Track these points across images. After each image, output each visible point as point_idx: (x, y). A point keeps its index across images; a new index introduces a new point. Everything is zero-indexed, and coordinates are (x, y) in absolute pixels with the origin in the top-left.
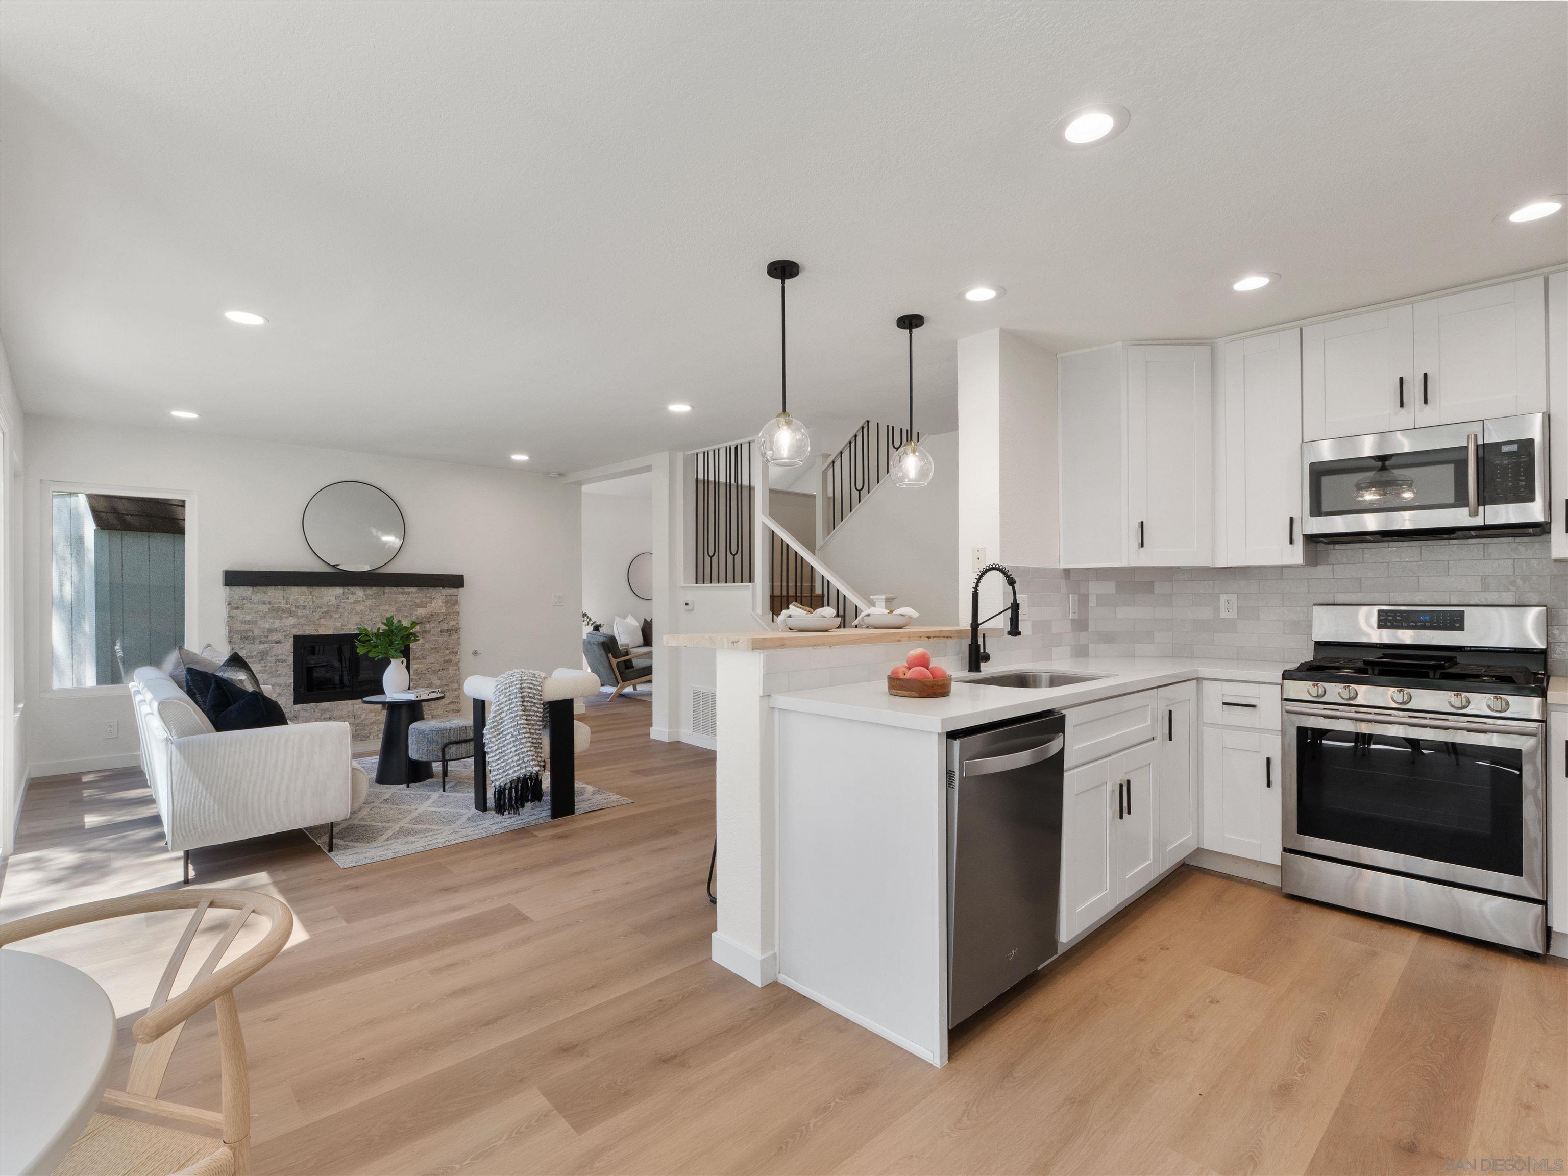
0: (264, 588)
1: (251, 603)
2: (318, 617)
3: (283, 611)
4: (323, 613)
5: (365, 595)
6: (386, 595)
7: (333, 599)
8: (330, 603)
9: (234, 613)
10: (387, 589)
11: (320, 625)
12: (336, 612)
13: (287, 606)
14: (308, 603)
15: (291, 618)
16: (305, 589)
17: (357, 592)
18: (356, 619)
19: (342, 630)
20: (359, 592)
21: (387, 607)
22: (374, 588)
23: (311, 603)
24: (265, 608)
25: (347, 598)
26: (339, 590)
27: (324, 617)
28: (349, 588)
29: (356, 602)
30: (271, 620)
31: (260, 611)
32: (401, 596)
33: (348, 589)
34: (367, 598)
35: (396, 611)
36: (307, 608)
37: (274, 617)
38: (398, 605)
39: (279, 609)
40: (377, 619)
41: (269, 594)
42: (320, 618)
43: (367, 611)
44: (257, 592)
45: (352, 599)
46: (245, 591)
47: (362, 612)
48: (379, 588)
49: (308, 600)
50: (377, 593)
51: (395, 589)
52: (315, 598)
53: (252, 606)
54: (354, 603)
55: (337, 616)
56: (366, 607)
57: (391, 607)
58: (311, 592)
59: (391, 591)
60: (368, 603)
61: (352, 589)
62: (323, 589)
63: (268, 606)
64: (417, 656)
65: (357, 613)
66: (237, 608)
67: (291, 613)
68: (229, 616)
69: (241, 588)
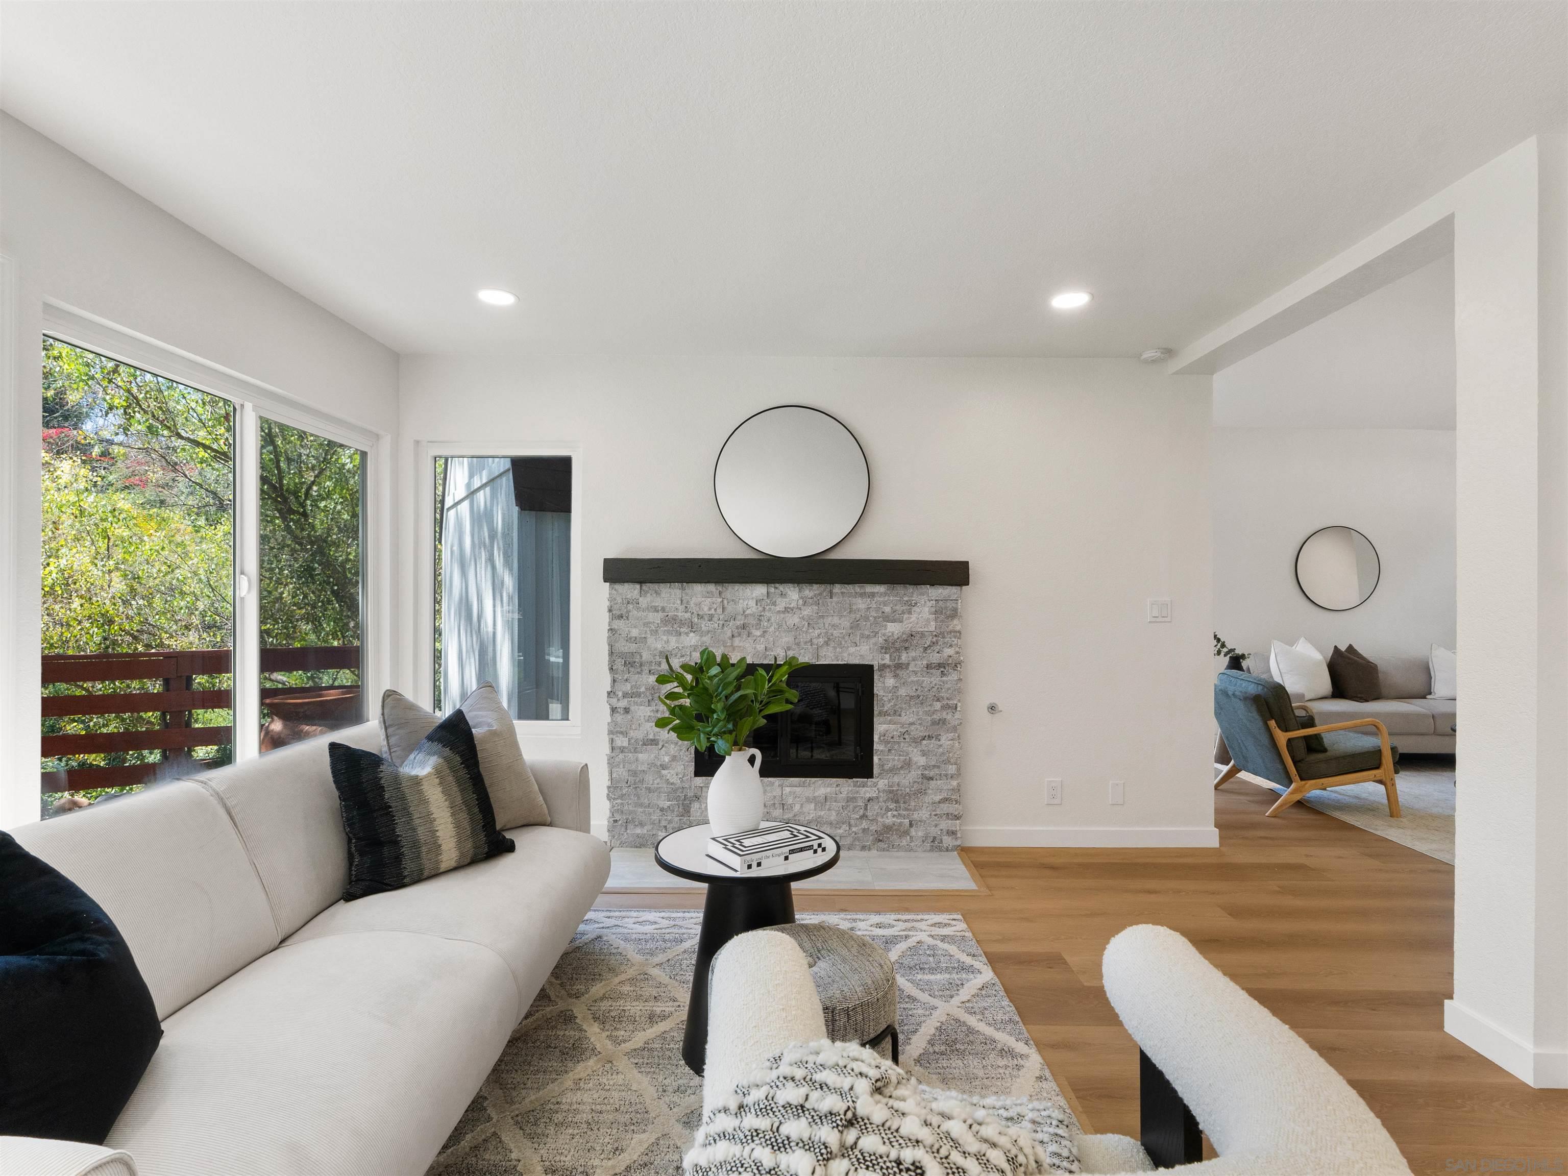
0: (655, 586)
1: (638, 609)
2: (729, 634)
3: (682, 623)
4: (737, 628)
5: (802, 598)
6: (835, 599)
7: (752, 603)
8: (748, 612)
9: (619, 624)
10: (837, 588)
11: (734, 648)
12: (758, 626)
13: (688, 615)
14: (715, 610)
15: (692, 634)
16: (711, 587)
17: (789, 593)
18: (786, 639)
19: (765, 658)
20: (792, 594)
21: (836, 620)
22: (815, 586)
23: (720, 611)
24: (656, 618)
25: (774, 604)
26: (760, 590)
27: (739, 635)
28: (777, 585)
29: (787, 610)
30: (665, 638)
31: (649, 623)
32: (859, 600)
33: (776, 588)
34: (805, 603)
35: (851, 628)
36: (715, 619)
37: (669, 633)
38: (853, 616)
39: (674, 619)
40: (821, 640)
41: (663, 595)
42: (733, 636)
43: (804, 626)
44: (647, 592)
45: (782, 604)
46: (630, 590)
47: (796, 628)
48: (823, 586)
49: (715, 606)
50: (820, 594)
51: (850, 588)
52: (725, 602)
53: (640, 614)
54: (783, 612)
55: (758, 633)
56: (803, 618)
57: (843, 619)
58: (720, 593)
59: (843, 590)
60: (807, 611)
61: (781, 587)
62: (737, 587)
63: (661, 615)
64: (886, 709)
65: (789, 630)
66: (621, 617)
67: (692, 627)
68: (611, 630)
69: (626, 585)
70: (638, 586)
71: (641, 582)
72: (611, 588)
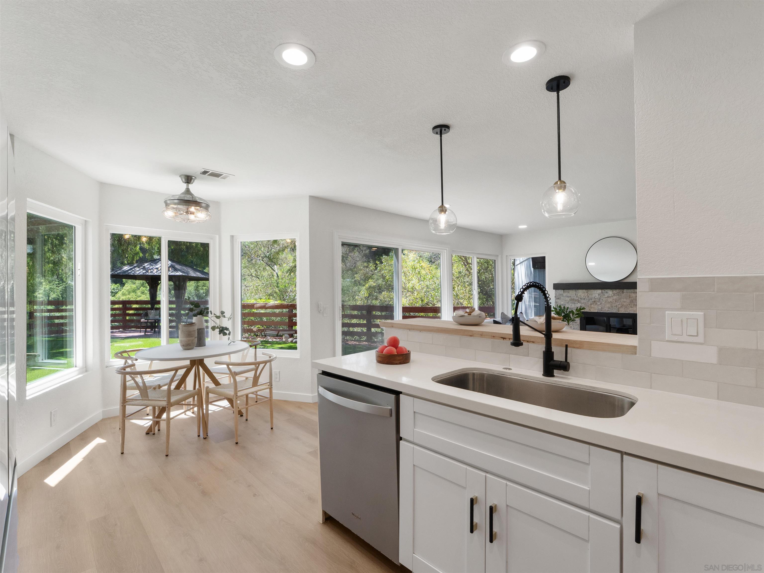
0: (568, 291)
1: (563, 297)
2: (590, 304)
3: (576, 301)
4: (592, 302)
5: (613, 293)
6: (624, 294)
7: (597, 295)
8: (596, 297)
9: (557, 300)
10: (625, 291)
11: (591, 308)
12: (599, 301)
13: (577, 298)
14: (586, 297)
15: (579, 304)
16: (584, 291)
17: (609, 292)
18: (608, 305)
19: (601, 311)
20: (610, 292)
21: (625, 300)
22: (617, 290)
23: (587, 297)
24: (568, 299)
25: (604, 295)
26: (599, 291)
27: (593, 304)
28: (605, 290)
29: (608, 297)
30: (571, 304)
31: (566, 300)
32: (633, 294)
33: (604, 291)
34: (614, 295)
35: (630, 302)
36: (586, 299)
37: (572, 303)
38: (631, 299)
39: (573, 299)
40: (620, 306)
41: (570, 293)
42: (591, 304)
43: (614, 302)
44: (565, 292)
45: (606, 295)
46: (561, 292)
47: (611, 302)
48: (620, 290)
49: (585, 296)
50: (619, 292)
51: (630, 291)
52: (589, 295)
53: (564, 298)
54: (607, 298)
55: (599, 303)
56: (613, 299)
57: (627, 300)
58: (587, 292)
59: (627, 291)
60: (615, 297)
61: (606, 290)
62: (592, 290)
63: (570, 298)
65: (609, 303)
66: (558, 299)
67: (579, 301)
68: (556, 302)
69: (560, 290)
70: (563, 291)
71: (564, 290)
72: (555, 291)
